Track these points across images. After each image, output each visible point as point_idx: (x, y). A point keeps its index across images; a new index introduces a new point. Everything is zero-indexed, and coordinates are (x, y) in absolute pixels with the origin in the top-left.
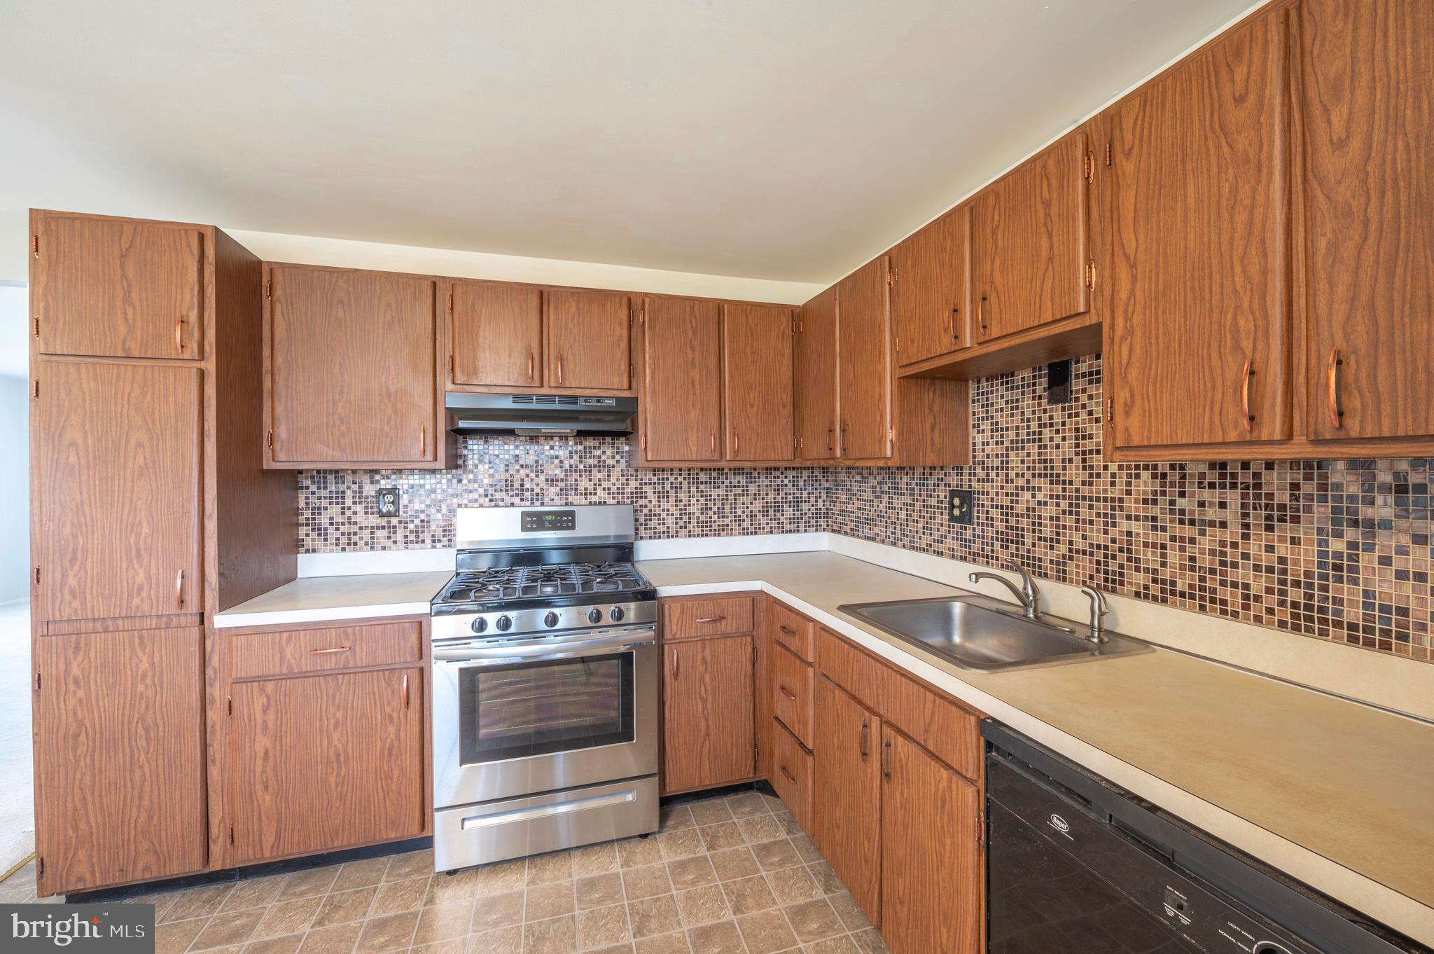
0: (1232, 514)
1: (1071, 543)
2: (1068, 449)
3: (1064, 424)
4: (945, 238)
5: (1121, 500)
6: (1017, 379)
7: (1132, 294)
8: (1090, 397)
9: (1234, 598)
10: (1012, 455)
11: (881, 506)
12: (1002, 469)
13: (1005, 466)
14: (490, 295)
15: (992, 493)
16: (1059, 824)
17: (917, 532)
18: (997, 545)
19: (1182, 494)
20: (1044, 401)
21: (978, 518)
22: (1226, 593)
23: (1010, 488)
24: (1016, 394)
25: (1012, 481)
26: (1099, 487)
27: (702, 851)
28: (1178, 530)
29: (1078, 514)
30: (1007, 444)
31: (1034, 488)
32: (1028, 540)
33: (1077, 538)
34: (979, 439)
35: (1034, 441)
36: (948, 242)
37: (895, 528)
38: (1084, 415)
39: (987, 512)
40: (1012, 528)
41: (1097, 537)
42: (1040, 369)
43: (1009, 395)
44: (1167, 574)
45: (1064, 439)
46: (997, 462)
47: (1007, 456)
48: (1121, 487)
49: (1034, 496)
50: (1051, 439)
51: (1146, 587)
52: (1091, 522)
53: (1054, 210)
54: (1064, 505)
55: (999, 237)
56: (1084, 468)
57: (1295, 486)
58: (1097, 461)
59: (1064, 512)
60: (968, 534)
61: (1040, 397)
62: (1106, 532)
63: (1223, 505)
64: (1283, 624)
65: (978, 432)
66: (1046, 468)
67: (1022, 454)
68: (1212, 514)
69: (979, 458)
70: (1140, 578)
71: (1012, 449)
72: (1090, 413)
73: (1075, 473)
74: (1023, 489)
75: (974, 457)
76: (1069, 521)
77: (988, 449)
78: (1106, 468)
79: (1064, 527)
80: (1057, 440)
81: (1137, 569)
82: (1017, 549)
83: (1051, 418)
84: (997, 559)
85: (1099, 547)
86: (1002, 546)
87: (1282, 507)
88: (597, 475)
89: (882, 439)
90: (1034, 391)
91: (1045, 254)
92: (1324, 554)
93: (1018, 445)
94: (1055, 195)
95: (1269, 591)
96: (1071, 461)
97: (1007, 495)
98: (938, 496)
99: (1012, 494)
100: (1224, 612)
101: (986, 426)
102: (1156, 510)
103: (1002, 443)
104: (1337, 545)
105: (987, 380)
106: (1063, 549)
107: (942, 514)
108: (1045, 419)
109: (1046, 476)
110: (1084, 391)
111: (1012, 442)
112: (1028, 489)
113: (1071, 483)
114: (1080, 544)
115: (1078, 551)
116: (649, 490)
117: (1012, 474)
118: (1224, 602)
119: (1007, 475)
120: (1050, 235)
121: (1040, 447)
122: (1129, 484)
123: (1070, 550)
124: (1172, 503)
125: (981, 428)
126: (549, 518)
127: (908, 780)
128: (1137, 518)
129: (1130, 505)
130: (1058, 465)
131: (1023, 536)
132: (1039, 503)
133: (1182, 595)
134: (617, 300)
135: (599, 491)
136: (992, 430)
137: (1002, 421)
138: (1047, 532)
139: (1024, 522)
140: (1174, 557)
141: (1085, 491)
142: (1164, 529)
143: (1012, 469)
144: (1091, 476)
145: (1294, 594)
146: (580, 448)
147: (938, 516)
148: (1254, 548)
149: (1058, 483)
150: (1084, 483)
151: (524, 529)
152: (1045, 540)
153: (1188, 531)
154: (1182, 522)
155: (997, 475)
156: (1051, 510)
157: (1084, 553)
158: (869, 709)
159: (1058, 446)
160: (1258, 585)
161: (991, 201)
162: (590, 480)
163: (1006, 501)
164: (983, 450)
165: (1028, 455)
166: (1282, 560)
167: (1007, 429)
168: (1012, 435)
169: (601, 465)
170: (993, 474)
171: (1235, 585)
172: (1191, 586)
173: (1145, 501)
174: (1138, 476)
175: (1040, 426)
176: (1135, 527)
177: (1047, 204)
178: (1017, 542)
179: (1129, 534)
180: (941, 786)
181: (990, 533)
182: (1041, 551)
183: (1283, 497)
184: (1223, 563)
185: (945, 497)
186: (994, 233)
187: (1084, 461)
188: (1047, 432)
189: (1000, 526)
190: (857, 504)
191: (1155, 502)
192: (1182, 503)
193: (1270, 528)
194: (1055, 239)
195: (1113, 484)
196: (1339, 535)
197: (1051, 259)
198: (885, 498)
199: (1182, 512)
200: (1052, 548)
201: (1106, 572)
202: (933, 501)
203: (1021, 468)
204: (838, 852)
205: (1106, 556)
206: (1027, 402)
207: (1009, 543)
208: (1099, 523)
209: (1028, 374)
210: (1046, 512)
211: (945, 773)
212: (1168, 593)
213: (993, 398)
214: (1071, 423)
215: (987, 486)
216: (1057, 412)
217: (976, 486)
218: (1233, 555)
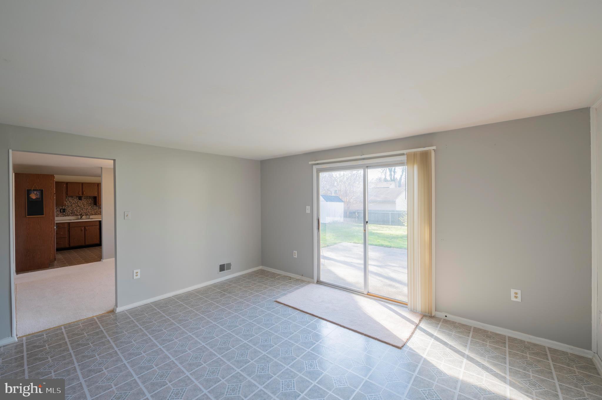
0: (97, 208)
2: (81, 204)
6: (74, 197)
9: (98, 214)
10: (73, 205)
13: (72, 206)
20: (78, 200)
21: (67, 211)
24: (73, 199)
32: (76, 213)
34: (67, 203)
35: (76, 203)
38: (83, 201)
40: (73, 212)
41: (85, 211)
46: (70, 205)
48: (88, 207)
54: (81, 209)
60: (65, 213)
67: (75, 205)
68: (96, 209)
73: (82, 206)
74: (75, 208)
75: (66, 205)
102: (91, 209)
103: (71, 203)
111: (73, 203)
114: (83, 212)
129: (89, 209)
130: (80, 206)
136: (69, 202)
137: (71, 201)
138: (79, 211)
139: (75, 211)
140: (93, 212)
141: (83, 208)
144: (84, 206)
155: (70, 207)
158: (82, 227)
160: (99, 213)
161: (84, 184)
163: (72, 209)
181: (69, 213)
182: (78, 214)
185: (59, 210)
186: (85, 187)
188: (78, 203)
189: (71, 212)
206: (75, 200)
207: (73, 214)
208: (85, 210)
209: (75, 197)
210: (78, 210)
211: (95, 226)
212: (92, 214)
213: (70, 199)
214: (82, 202)
215: (68, 208)
216: (80, 201)
217: (66, 208)
218: (97, 211)
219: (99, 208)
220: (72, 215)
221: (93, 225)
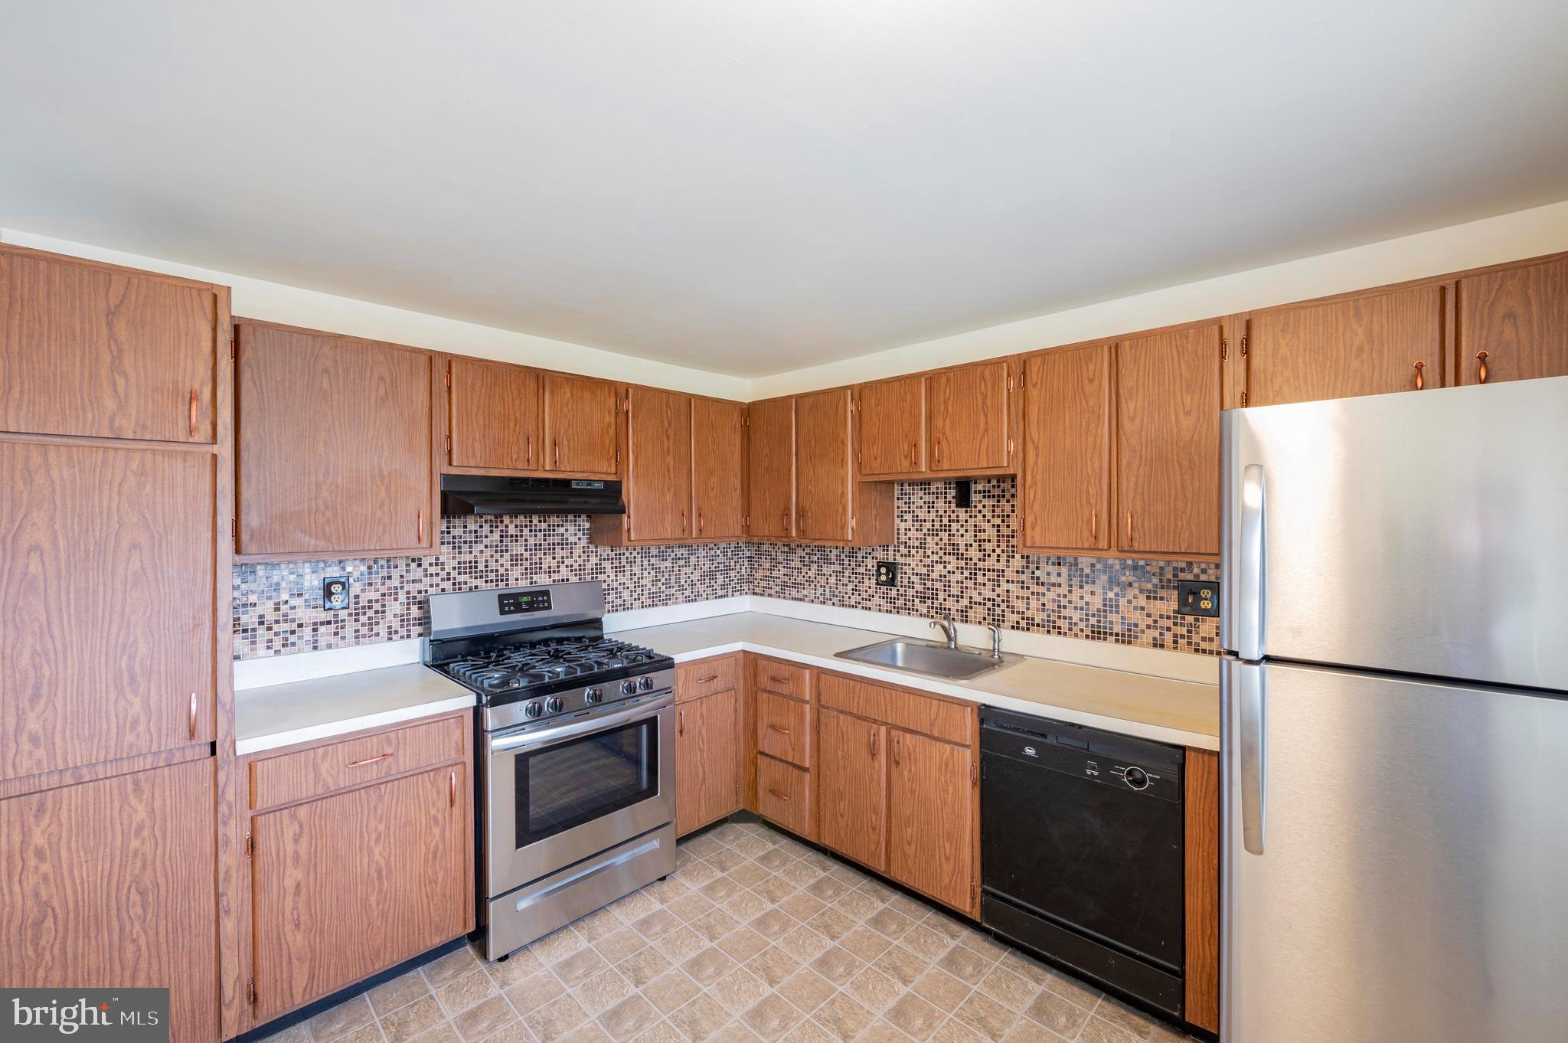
0: (1063, 580)
1: (971, 598)
2: (969, 537)
3: (966, 521)
4: (905, 393)
5: (1003, 571)
6: (933, 489)
7: (1036, 463)
8: (984, 506)
9: (1064, 624)
10: (929, 539)
11: (810, 573)
12: (921, 548)
13: (923, 546)
14: (489, 375)
15: (911, 566)
16: (1030, 751)
17: (846, 593)
18: (917, 601)
19: (1038, 568)
20: (953, 505)
21: (902, 582)
22: (1060, 623)
23: (927, 561)
24: (932, 498)
25: (929, 557)
26: (990, 562)
27: (719, 874)
28: (1035, 588)
29: (976, 579)
30: (925, 531)
31: (945, 562)
32: (941, 597)
33: (975, 594)
34: (903, 526)
35: (945, 530)
36: (909, 397)
37: (824, 591)
38: (980, 517)
39: (909, 578)
40: (929, 589)
41: (988, 593)
42: (950, 484)
43: (927, 498)
44: (1029, 614)
45: (966, 531)
46: (917, 543)
47: (925, 539)
48: (1003, 563)
49: (945, 567)
50: (958, 530)
51: (1018, 623)
52: (984, 585)
53: (989, 402)
54: (966, 573)
55: (949, 406)
56: (980, 551)
57: (1093, 565)
58: (988, 547)
59: (966, 578)
60: (893, 593)
61: (950, 502)
62: (994, 590)
63: (1059, 575)
64: (1087, 637)
65: (902, 521)
66: (954, 549)
67: (937, 539)
68: (1054, 579)
69: (903, 539)
70: (1015, 617)
71: (929, 535)
72: (984, 516)
73: (974, 553)
74: (937, 562)
75: (898, 538)
76: (970, 583)
77: (909, 534)
78: (994, 551)
79: (967, 588)
80: (962, 531)
81: (1013, 612)
82: (933, 603)
83: (958, 516)
84: (917, 610)
85: (989, 600)
86: (920, 602)
87: (1087, 576)
88: (560, 553)
89: (844, 526)
90: (945, 498)
91: (982, 426)
92: (1104, 600)
93: (934, 532)
94: (989, 392)
95: (1081, 620)
96: (971, 545)
97: (925, 566)
98: (866, 566)
99: (929, 566)
100: (1059, 633)
101: (908, 517)
102: (1023, 577)
103: (921, 530)
104: (1111, 595)
105: (909, 485)
106: (965, 602)
107: (870, 579)
108: (953, 517)
109: (954, 554)
110: (980, 502)
111: (929, 530)
112: (941, 563)
113: (971, 559)
114: (977, 598)
115: (975, 603)
116: (607, 565)
117: (929, 552)
118: (1059, 628)
119: (925, 552)
120: (986, 416)
121: (949, 535)
122: (1008, 561)
123: (971, 602)
124: (1033, 573)
125: (904, 518)
126: (525, 599)
127: (915, 760)
128: (1013, 582)
129: (1010, 574)
130: (962, 547)
131: (937, 594)
132: (949, 572)
133: (1038, 625)
134: (607, 389)
135: (562, 568)
136: (913, 521)
137: (922, 515)
138: (955, 591)
139: (938, 585)
140: (1033, 604)
141: (981, 565)
142: (1028, 588)
143: (929, 548)
144: (984, 555)
145: (1093, 621)
146: (544, 526)
147: (866, 581)
148: (1074, 597)
149: (962, 559)
150: (980, 560)
151: (502, 612)
152: (953, 596)
153: (1042, 589)
154: (1038, 584)
155: (917, 552)
156: (958, 577)
157: (980, 604)
158: (875, 721)
159: (962, 536)
160: (1076, 617)
161: (944, 380)
162: (554, 558)
163: (924, 571)
164: (906, 534)
165: (941, 540)
166: (1087, 604)
167: (925, 521)
168: (929, 525)
169: (564, 544)
170: (913, 551)
171: (1065, 618)
172: (1043, 620)
173: (1018, 572)
174: (1013, 557)
175: (949, 521)
176: (1011, 587)
177: (985, 397)
178: (933, 598)
179: (1008, 591)
180: (945, 756)
181: (911, 592)
182: (950, 603)
183: (1087, 571)
184: (1059, 606)
185: (873, 567)
186: (946, 402)
187: (980, 546)
188: (954, 526)
189: (919, 588)
190: (783, 571)
191: (1023, 572)
192: (1038, 573)
193: (1081, 587)
194: (989, 419)
195: (998, 561)
196: (1111, 590)
197: (986, 430)
198: (814, 567)
199: (1038, 578)
200: (958, 601)
201: (994, 615)
202: (862, 570)
203: (936, 549)
204: (843, 835)
205: (994, 605)
206: (940, 504)
207: (926, 599)
208: (989, 585)
209: (941, 485)
210: (954, 578)
211: (948, 747)
212: (1030, 625)
213: (913, 498)
214: (971, 521)
215: (909, 560)
216: (962, 513)
217: (899, 559)
218: (1064, 602)
219: (1076, 581)
220: (925, 611)
221: (936, 734)
